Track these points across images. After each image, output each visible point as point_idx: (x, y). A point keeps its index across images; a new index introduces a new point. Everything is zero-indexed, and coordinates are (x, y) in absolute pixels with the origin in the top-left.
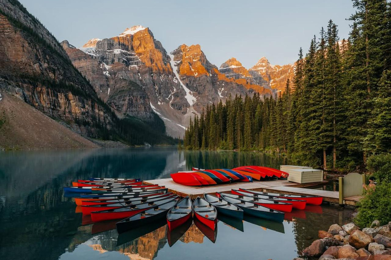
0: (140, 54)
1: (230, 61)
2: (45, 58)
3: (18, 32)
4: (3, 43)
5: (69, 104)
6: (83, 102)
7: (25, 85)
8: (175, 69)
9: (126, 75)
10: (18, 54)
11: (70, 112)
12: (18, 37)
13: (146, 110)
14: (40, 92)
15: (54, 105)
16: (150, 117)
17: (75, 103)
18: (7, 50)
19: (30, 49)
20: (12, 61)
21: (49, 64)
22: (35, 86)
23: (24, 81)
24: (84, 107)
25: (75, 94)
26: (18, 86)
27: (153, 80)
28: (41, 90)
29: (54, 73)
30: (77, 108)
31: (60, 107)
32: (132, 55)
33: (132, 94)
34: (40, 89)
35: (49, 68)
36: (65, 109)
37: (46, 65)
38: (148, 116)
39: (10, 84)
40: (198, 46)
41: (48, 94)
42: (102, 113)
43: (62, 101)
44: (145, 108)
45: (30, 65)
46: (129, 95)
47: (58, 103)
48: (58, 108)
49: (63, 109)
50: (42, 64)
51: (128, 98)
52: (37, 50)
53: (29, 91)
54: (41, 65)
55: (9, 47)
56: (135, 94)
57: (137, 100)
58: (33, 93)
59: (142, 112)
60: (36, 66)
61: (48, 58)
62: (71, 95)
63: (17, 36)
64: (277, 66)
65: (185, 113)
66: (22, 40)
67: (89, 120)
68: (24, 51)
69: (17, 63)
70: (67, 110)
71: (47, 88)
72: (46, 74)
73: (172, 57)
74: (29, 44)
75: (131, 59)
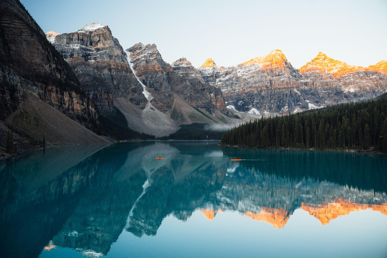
0: (98, 50)
1: (181, 60)
2: (54, 59)
3: (35, 37)
4: (19, 45)
5: (72, 101)
6: (83, 100)
7: (39, 84)
8: (131, 66)
9: (85, 69)
10: (32, 56)
11: (73, 109)
12: (34, 41)
13: (109, 105)
14: (51, 91)
15: (61, 103)
16: (113, 112)
17: (77, 101)
18: (23, 52)
19: (43, 51)
20: (28, 62)
21: (56, 65)
22: (47, 85)
23: (39, 80)
24: (83, 105)
25: (77, 93)
26: (35, 85)
27: (112, 76)
28: (52, 88)
29: (60, 73)
30: (78, 105)
31: (65, 104)
32: (90, 50)
33: (97, 89)
34: (50, 87)
35: (57, 68)
36: (69, 106)
37: (54, 66)
38: (112, 111)
39: (29, 83)
40: (154, 46)
41: (57, 93)
42: (93, 110)
43: (66, 99)
44: (109, 102)
45: (43, 66)
46: (94, 89)
47: (64, 100)
48: (64, 106)
49: (67, 106)
50: (52, 64)
51: (93, 93)
52: (49, 53)
53: (42, 90)
54: (50, 66)
55: (25, 49)
56: (99, 89)
57: (101, 95)
58: (45, 92)
59: (106, 107)
60: (47, 67)
61: (56, 60)
62: (74, 94)
63: (32, 40)
64: (222, 68)
65: (143, 108)
66: (37, 43)
67: (86, 116)
68: (38, 53)
69: (32, 63)
70: (71, 107)
71: (57, 87)
72: (54, 74)
73: (128, 54)
74: (43, 47)
75: (89, 55)
